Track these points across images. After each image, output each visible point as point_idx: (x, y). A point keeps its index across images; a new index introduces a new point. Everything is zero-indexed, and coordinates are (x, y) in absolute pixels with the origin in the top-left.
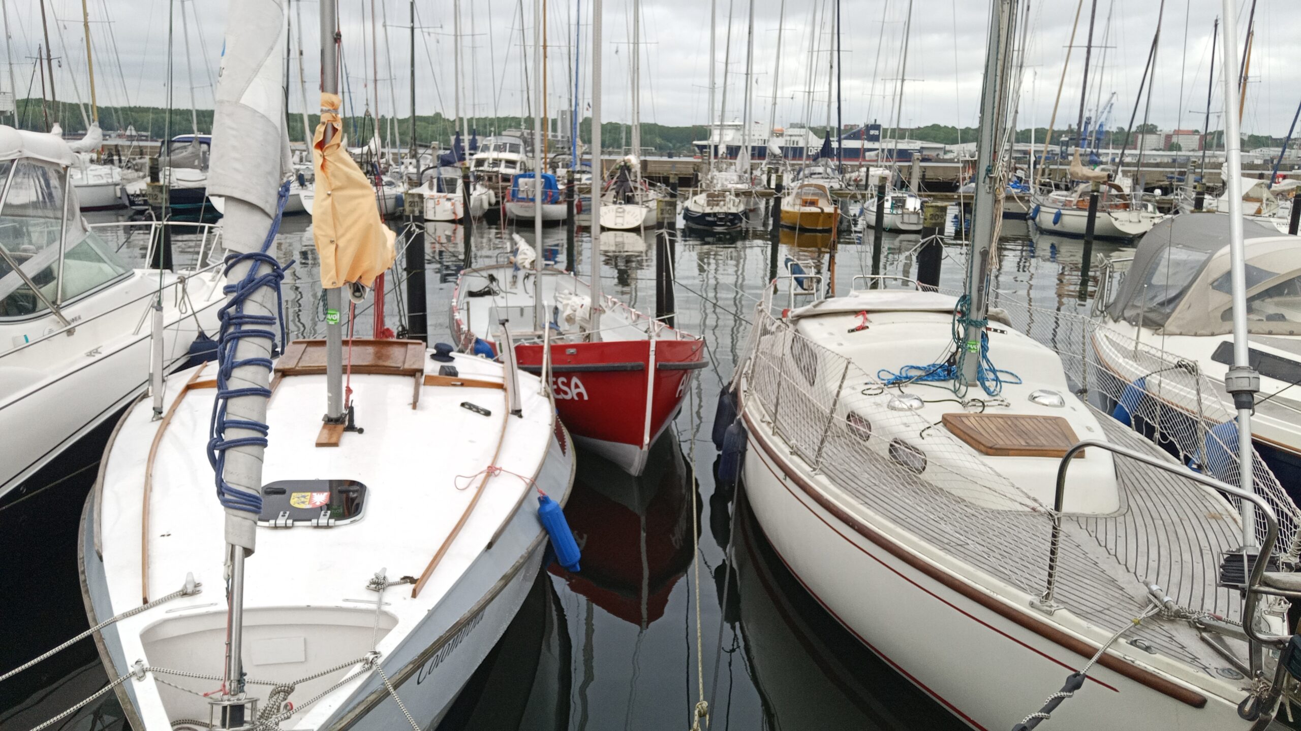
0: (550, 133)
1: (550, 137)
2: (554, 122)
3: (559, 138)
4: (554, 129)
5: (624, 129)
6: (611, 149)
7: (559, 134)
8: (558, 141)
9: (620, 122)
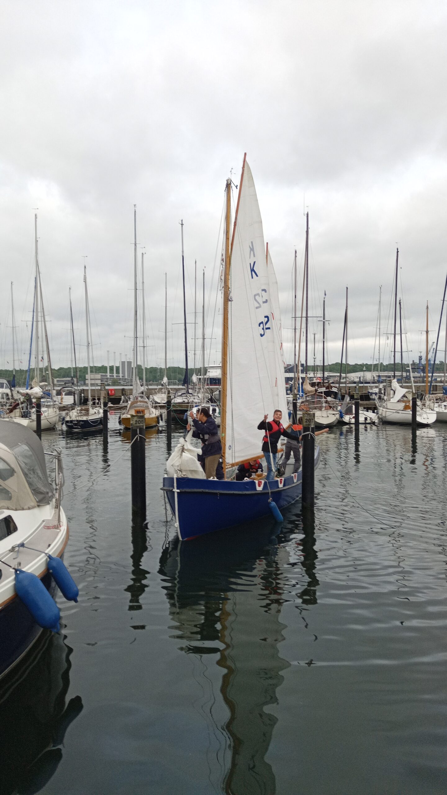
0: (115, 375)
1: (115, 377)
2: (118, 368)
3: (121, 377)
4: (118, 372)
5: (159, 371)
6: (151, 382)
7: (121, 375)
8: (120, 379)
9: (157, 367)
